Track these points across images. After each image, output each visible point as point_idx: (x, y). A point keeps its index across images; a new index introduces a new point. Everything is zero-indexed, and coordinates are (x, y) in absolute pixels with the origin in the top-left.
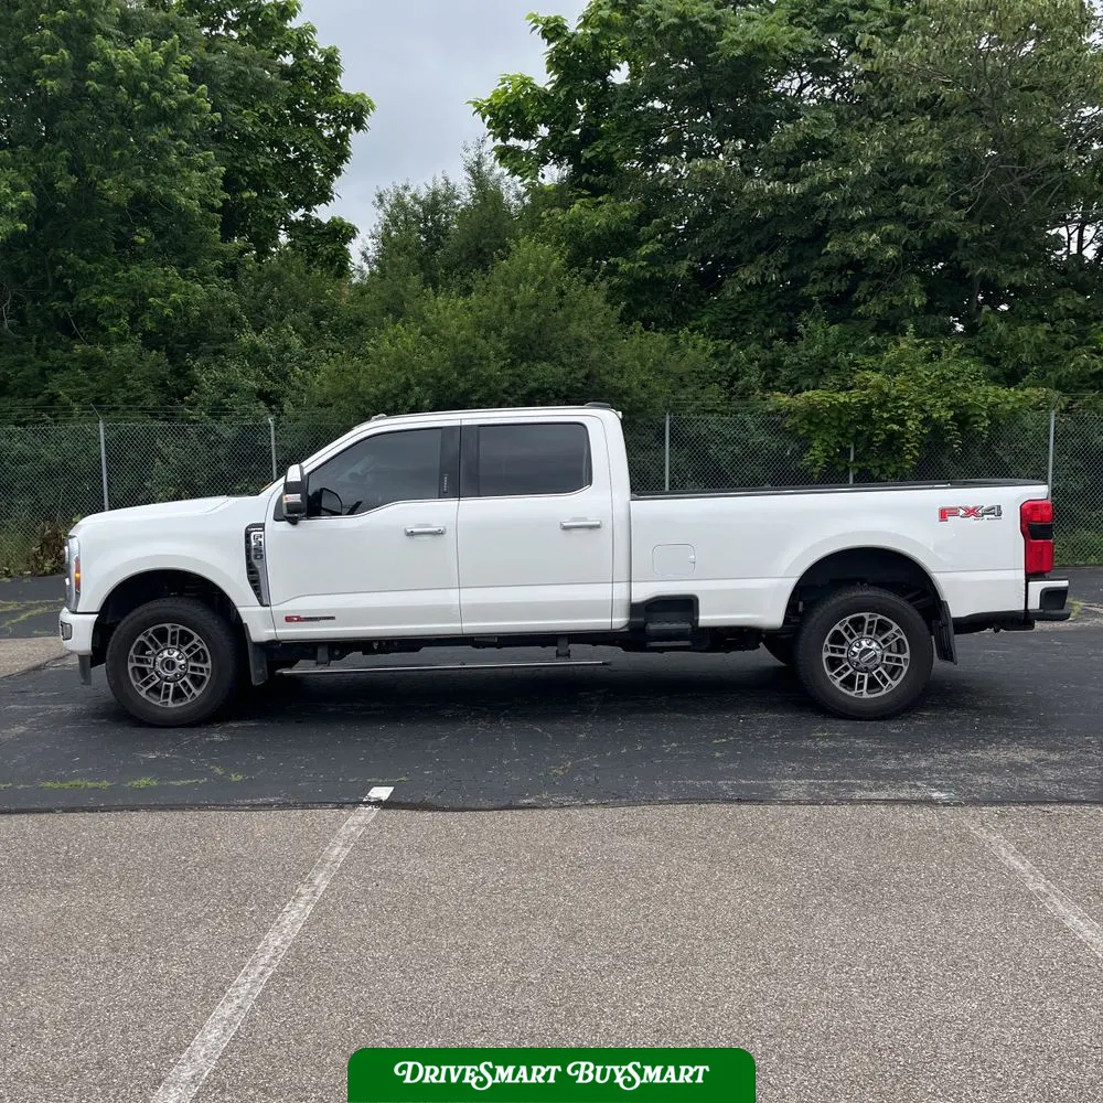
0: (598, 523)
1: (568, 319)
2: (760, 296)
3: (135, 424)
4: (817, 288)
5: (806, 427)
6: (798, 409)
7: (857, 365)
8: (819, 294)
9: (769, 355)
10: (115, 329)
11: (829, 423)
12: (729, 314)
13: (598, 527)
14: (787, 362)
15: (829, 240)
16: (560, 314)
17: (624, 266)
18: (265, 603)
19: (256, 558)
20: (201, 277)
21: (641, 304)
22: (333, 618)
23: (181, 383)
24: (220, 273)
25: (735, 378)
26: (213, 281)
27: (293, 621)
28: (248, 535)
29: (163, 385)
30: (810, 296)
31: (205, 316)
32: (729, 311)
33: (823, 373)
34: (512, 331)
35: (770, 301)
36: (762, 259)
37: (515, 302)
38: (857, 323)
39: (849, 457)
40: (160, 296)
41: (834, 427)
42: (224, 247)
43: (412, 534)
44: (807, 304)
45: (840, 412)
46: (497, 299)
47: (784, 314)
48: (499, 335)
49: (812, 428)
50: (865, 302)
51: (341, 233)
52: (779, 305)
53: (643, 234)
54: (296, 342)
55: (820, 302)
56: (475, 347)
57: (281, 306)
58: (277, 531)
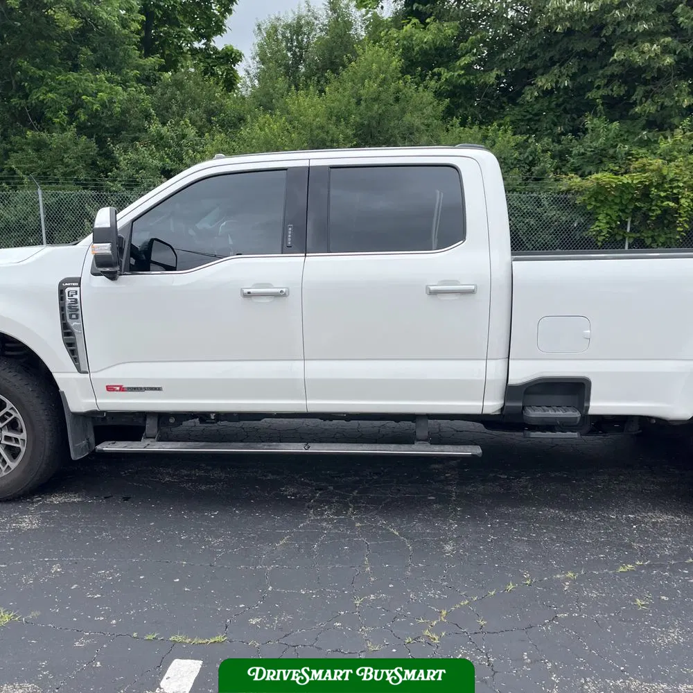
0: (473, 287)
1: (403, 111)
2: (550, 102)
3: (70, 192)
4: (601, 92)
5: (593, 203)
6: (587, 189)
7: (632, 155)
8: (603, 97)
9: (558, 147)
10: (58, 120)
11: (613, 201)
12: (525, 116)
13: (472, 292)
14: (575, 152)
15: (614, 51)
16: (397, 108)
17: (446, 75)
18: (82, 369)
19: (71, 318)
20: (124, 84)
21: (458, 106)
22: (159, 389)
23: (107, 163)
24: (138, 80)
25: (532, 164)
26: (133, 86)
27: (114, 390)
28: (61, 292)
29: (94, 163)
30: (594, 99)
31: (123, 112)
32: (525, 114)
33: (601, 162)
34: (358, 119)
35: (558, 105)
36: (556, 70)
37: (361, 96)
38: (629, 122)
39: (626, 229)
40: (91, 96)
41: (616, 204)
42: (142, 62)
43: (249, 295)
44: (591, 107)
45: (622, 192)
46: (346, 93)
47: (569, 116)
48: (347, 124)
49: (598, 205)
50: (641, 103)
51: (230, 57)
52: (565, 108)
53: (461, 49)
54: (192, 132)
55: (602, 104)
56: (328, 132)
57: (183, 106)
58: (95, 287)
